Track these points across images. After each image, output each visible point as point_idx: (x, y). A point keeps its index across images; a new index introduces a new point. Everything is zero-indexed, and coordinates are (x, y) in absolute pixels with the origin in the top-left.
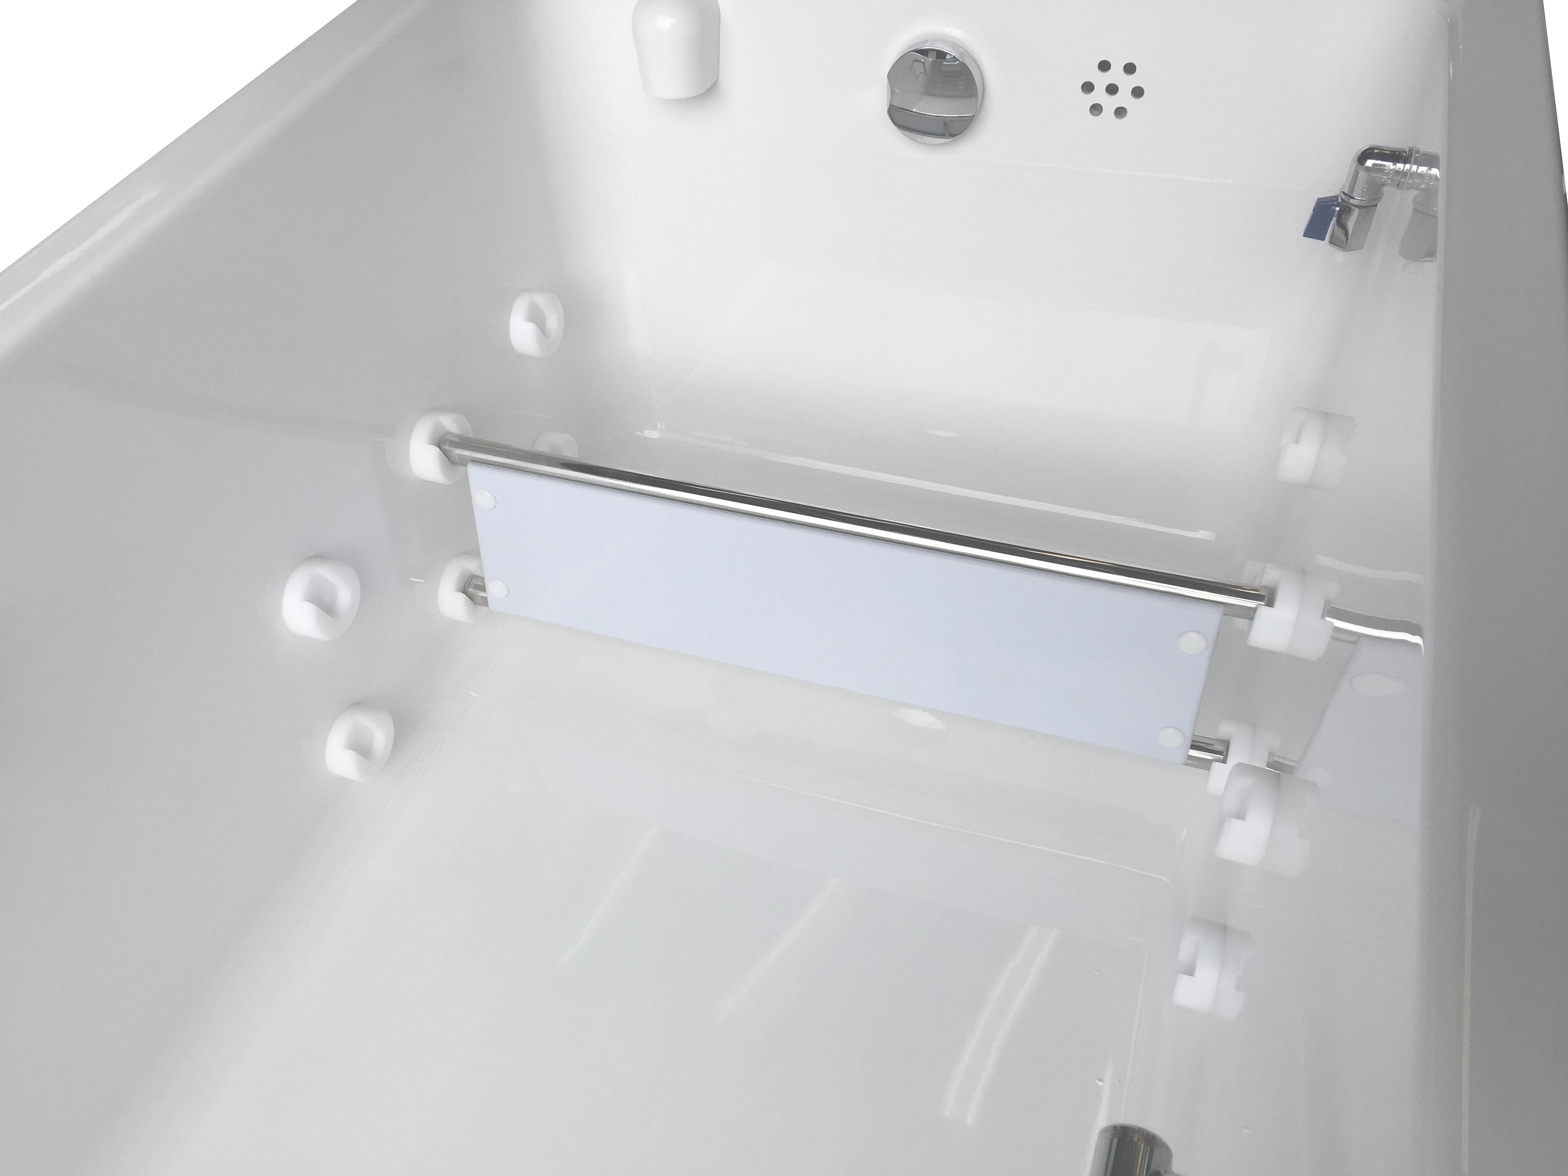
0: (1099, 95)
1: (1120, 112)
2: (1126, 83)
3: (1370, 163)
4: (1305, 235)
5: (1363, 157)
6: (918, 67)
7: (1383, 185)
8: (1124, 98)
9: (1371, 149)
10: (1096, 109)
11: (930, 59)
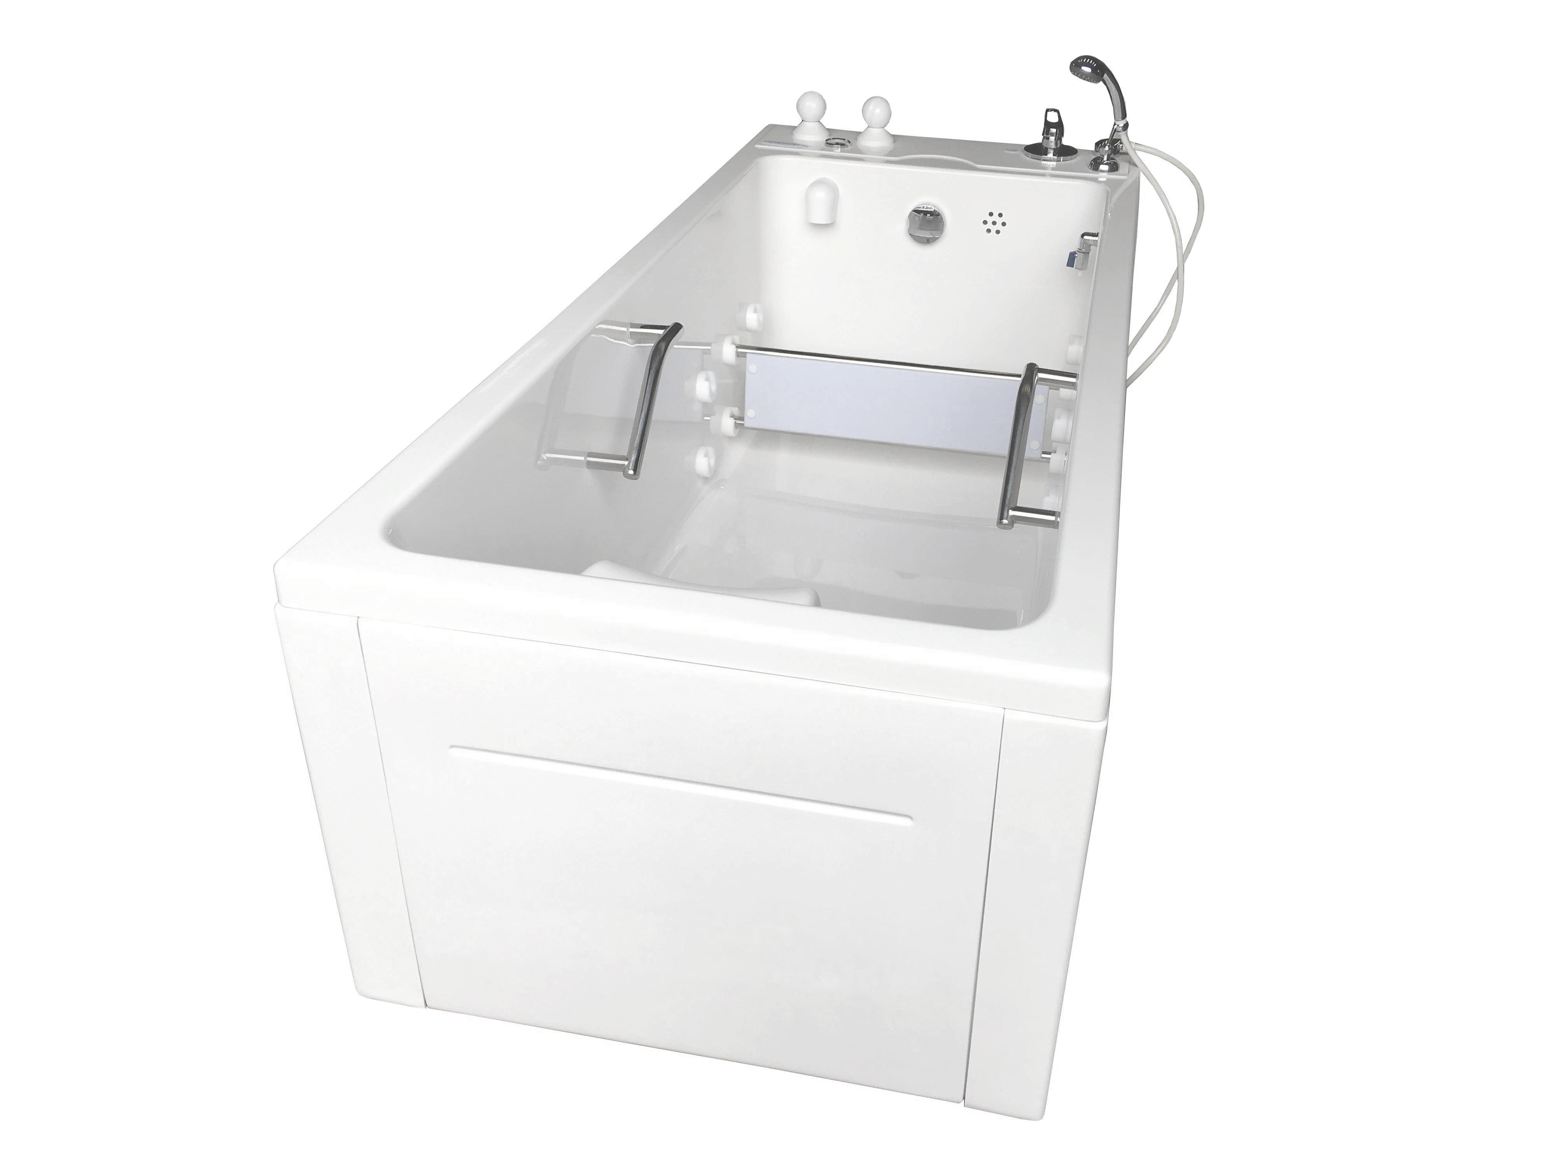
0: (989, 225)
1: (998, 232)
2: (999, 221)
3: (1085, 237)
4: (1067, 265)
5: (1083, 236)
6: (917, 219)
7: (1091, 245)
8: (999, 226)
9: (1085, 233)
10: (989, 231)
11: (922, 215)
